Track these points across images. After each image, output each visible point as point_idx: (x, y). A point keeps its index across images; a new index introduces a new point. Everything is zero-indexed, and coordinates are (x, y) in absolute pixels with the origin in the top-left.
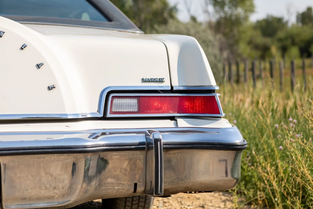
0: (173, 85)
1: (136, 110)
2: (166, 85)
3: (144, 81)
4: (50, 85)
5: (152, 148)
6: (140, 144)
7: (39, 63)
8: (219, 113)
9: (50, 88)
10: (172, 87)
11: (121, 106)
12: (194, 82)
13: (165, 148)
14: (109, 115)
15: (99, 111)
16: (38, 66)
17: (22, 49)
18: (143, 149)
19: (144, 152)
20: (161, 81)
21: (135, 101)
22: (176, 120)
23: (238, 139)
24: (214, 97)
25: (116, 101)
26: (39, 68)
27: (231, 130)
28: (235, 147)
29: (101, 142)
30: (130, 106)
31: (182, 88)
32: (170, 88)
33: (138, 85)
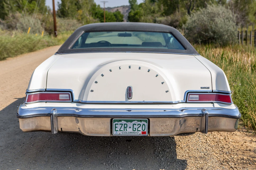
0: (213, 89)
1: (198, 100)
2: (210, 90)
3: (201, 88)
4: (167, 90)
5: (204, 116)
6: (200, 114)
7: (162, 82)
8: (231, 102)
9: (166, 92)
10: (212, 91)
11: (192, 98)
12: (221, 89)
13: (209, 116)
14: (188, 101)
15: (184, 100)
16: (162, 83)
17: (156, 76)
18: (201, 116)
19: (201, 117)
20: (208, 88)
21: (198, 96)
22: (214, 104)
23: (237, 114)
24: (229, 96)
25: (190, 96)
26: (163, 84)
27: (235, 110)
28: (236, 118)
29: (185, 113)
30: (196, 98)
31: (217, 91)
32: (211, 91)
33: (199, 89)
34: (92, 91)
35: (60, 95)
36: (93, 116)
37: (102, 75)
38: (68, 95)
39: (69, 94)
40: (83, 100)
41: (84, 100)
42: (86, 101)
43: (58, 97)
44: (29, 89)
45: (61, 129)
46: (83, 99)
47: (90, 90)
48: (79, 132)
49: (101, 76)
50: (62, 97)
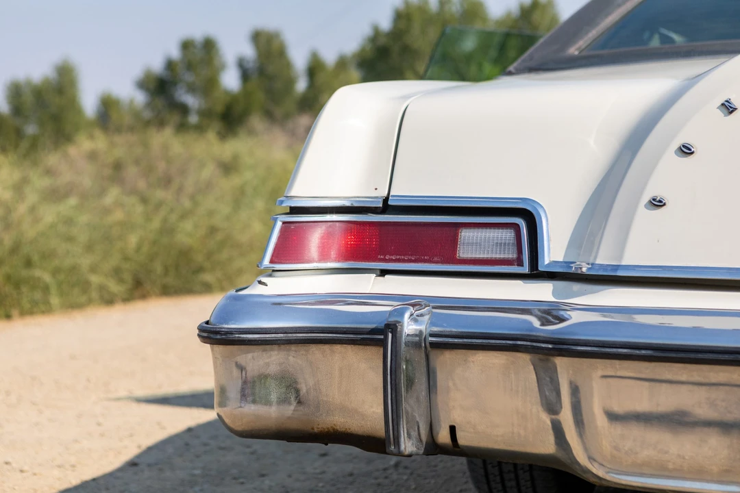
34: (657, 203)
35: (465, 235)
36: (649, 352)
37: (728, 108)
38: (508, 235)
39: (516, 228)
40: (599, 261)
41: (604, 258)
42: (617, 267)
43: (454, 242)
44: (293, 193)
45: (453, 429)
46: (595, 258)
47: (646, 198)
48: (561, 455)
49: (720, 114)
50: (478, 244)
